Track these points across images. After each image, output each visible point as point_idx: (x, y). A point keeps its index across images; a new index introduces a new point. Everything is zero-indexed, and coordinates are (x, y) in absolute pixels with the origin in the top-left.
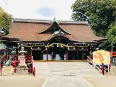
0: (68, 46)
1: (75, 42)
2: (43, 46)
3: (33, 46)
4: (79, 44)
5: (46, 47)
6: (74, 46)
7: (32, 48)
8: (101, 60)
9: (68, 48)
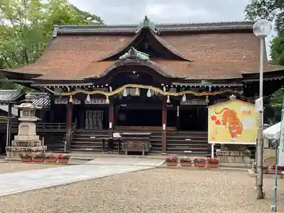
0: (166, 93)
1: (177, 80)
2: (98, 92)
3: (75, 93)
4: (191, 85)
5: (107, 94)
6: (184, 93)
7: (73, 98)
8: (234, 131)
9: (166, 97)
